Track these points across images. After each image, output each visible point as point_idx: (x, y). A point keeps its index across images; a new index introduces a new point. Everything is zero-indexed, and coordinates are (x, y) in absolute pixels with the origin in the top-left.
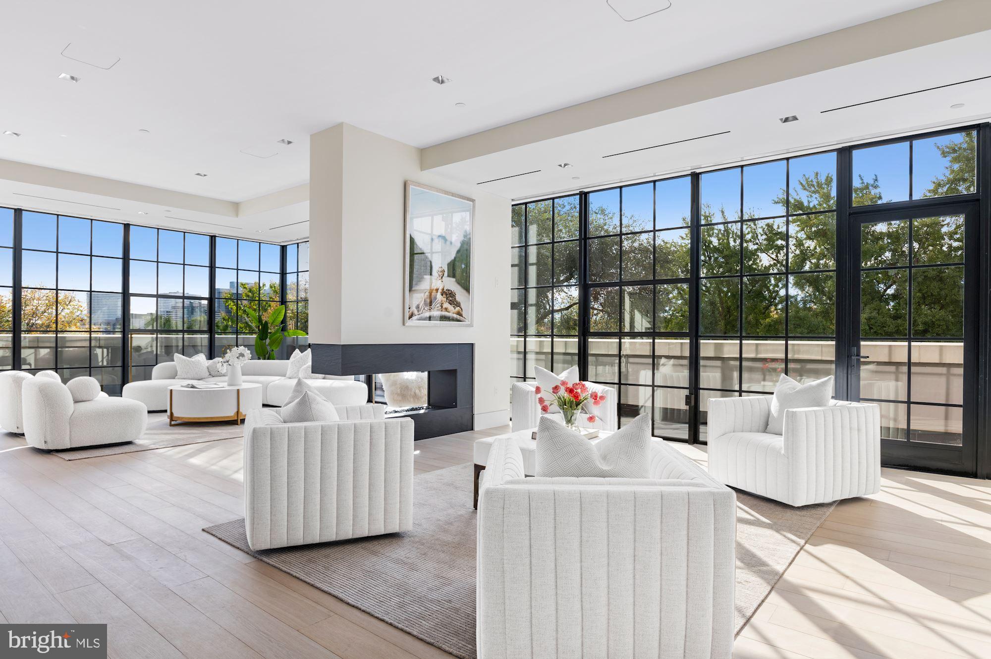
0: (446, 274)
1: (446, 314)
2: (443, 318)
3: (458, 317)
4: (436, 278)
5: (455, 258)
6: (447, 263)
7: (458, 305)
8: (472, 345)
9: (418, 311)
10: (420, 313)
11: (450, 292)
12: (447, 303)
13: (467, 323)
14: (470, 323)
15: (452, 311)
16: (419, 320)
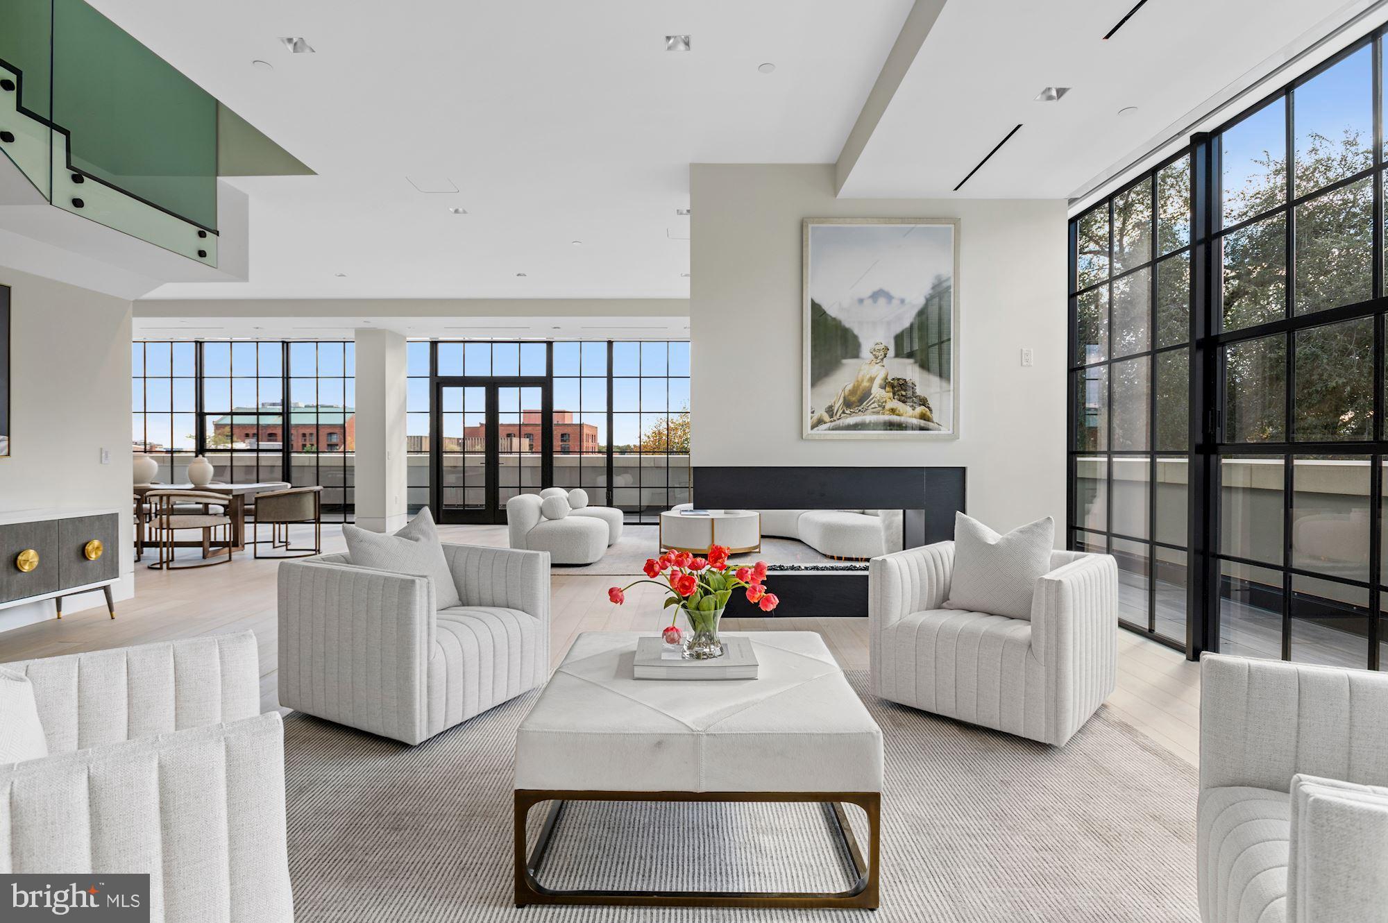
0: (891, 353)
1: (895, 418)
2: (891, 426)
3: (922, 423)
4: (868, 362)
5: (912, 325)
6: (893, 334)
7: (923, 402)
8: (963, 470)
9: (831, 416)
10: (835, 418)
11: (902, 382)
12: (896, 401)
13: (944, 431)
14: (950, 432)
15: (909, 414)
16: (833, 430)
